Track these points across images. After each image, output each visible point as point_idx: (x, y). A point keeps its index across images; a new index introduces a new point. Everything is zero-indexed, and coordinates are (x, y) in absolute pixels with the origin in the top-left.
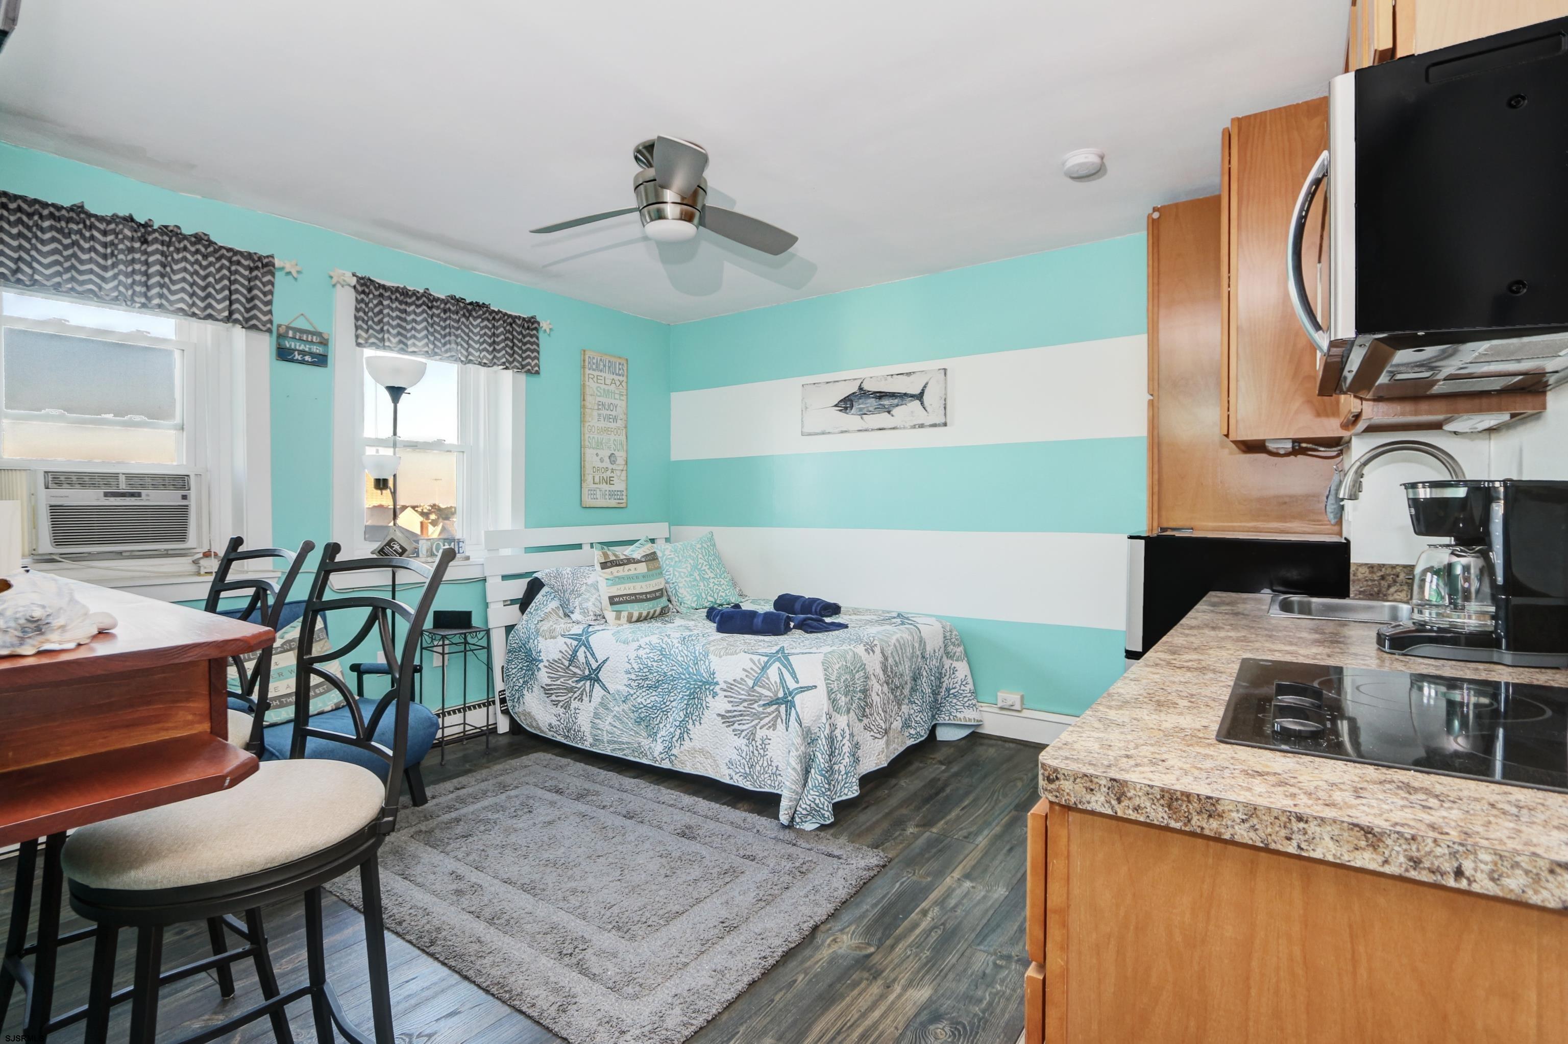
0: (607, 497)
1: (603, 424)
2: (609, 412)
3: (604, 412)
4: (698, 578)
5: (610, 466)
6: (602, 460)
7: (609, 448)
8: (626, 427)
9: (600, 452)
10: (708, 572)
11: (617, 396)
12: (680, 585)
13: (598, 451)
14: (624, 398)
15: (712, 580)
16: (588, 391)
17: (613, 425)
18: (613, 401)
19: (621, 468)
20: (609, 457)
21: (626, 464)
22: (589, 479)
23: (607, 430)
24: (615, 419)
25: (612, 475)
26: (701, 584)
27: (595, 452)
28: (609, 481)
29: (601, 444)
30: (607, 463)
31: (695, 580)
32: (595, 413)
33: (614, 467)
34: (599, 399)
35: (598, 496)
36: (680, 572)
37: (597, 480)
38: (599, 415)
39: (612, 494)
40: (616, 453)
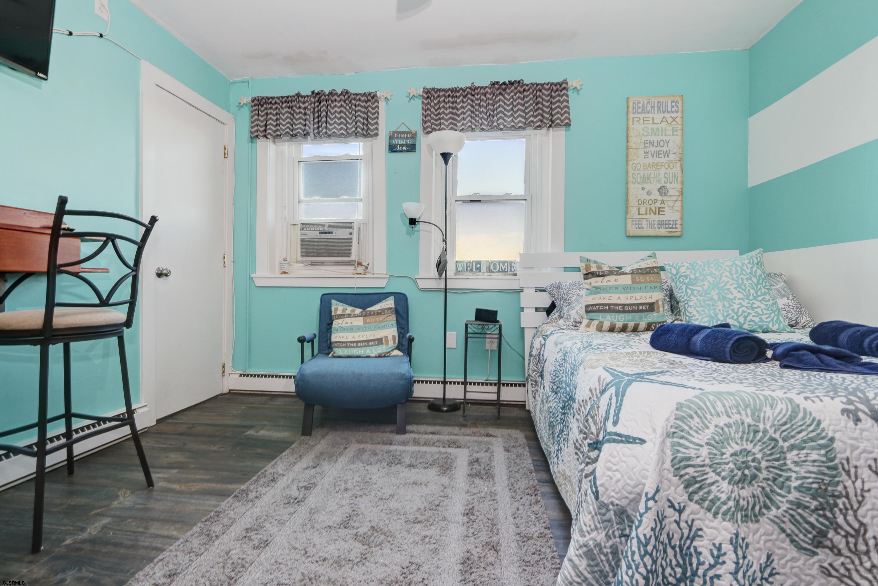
0: (656, 226)
1: (650, 160)
2: (659, 148)
3: (653, 149)
4: (716, 297)
5: (660, 198)
6: (649, 193)
7: (659, 181)
8: (681, 160)
9: (648, 187)
10: (735, 292)
11: (669, 133)
12: (690, 303)
13: (644, 185)
14: (679, 133)
15: (737, 302)
16: (632, 133)
17: (664, 160)
18: (664, 138)
19: (675, 198)
20: (659, 190)
21: (682, 194)
22: (633, 211)
23: (656, 165)
24: (667, 154)
25: (662, 205)
26: (720, 304)
27: (641, 186)
28: (659, 211)
29: (649, 178)
30: (656, 196)
31: (712, 299)
32: (641, 152)
33: (665, 198)
34: (644, 138)
35: (644, 226)
36: (692, 290)
37: (643, 211)
38: (646, 153)
39: (661, 224)
40: (668, 185)
